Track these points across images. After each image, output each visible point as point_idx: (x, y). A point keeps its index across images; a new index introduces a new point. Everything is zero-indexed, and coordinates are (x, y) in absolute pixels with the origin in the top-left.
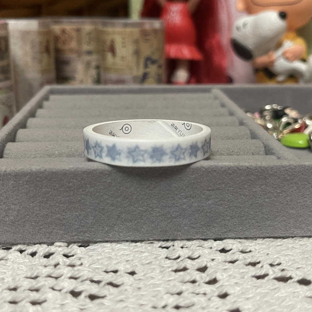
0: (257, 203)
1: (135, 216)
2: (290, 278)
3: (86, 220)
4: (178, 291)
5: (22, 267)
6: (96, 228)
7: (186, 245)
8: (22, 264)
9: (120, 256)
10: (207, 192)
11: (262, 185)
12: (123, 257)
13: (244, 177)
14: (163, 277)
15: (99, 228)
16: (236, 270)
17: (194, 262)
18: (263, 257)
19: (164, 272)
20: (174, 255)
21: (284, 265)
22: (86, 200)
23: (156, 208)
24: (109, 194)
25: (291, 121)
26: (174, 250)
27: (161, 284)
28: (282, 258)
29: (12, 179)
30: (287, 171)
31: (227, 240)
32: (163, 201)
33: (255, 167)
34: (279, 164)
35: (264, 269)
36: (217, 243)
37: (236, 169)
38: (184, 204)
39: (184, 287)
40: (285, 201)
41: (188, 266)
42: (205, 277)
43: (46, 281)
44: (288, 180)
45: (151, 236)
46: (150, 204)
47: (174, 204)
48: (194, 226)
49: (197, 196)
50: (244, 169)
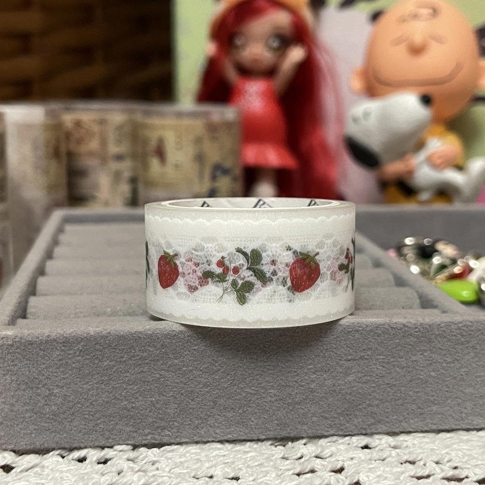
0: (420, 378)
1: (239, 402)
3: (166, 409)
6: (181, 422)
10: (346, 363)
11: (426, 351)
13: (398, 339)
15: (185, 421)
22: (167, 378)
23: (270, 388)
24: (201, 368)
29: (58, 348)
30: (460, 329)
32: (282, 377)
33: (415, 324)
37: (388, 328)
38: (313, 381)
40: (458, 375)
44: (462, 343)
45: (262, 432)
46: (262, 383)
47: (297, 382)
48: (326, 415)
49: (332, 370)
50: (399, 328)
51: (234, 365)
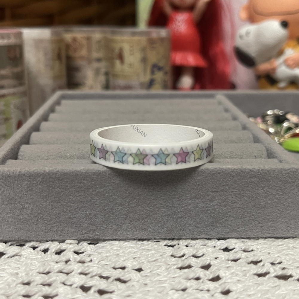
0: (260, 205)
1: (142, 216)
2: (291, 276)
3: (96, 218)
4: (183, 287)
5: (35, 263)
6: (105, 227)
7: (190, 244)
8: (34, 260)
9: (128, 253)
10: (211, 193)
11: (265, 187)
12: (130, 255)
13: (247, 179)
14: (168, 274)
15: (108, 227)
16: (238, 268)
17: (198, 260)
18: (264, 256)
19: (169, 270)
20: (179, 253)
21: (285, 264)
22: (96, 200)
23: (162, 208)
24: (118, 194)
25: (292, 126)
26: (179, 248)
27: (166, 281)
28: (283, 257)
29: (26, 180)
30: (288, 173)
31: (230, 239)
32: (169, 201)
33: (258, 170)
34: (281, 167)
35: (265, 268)
36: (220, 242)
37: (240, 172)
38: (190, 204)
39: (188, 284)
40: (286, 203)
41: (193, 264)
42: (209, 275)
43: (57, 276)
44: (290, 183)
45: (157, 235)
46: (156, 205)
47: (179, 205)
48: (198, 226)
49: (202, 198)
50: (247, 172)
51: (138, 193)
